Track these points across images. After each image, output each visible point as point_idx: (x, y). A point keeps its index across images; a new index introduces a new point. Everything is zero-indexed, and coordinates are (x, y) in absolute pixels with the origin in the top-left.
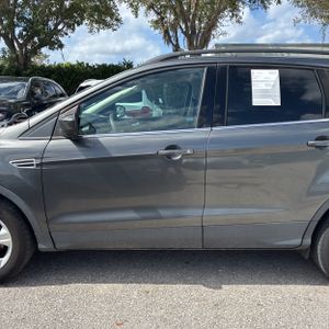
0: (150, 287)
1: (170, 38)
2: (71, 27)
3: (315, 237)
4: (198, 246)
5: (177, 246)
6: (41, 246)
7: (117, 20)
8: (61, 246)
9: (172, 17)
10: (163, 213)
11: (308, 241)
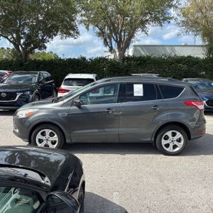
0: (102, 155)
1: (107, 43)
2: (51, 37)
3: (155, 138)
4: (117, 141)
5: (111, 141)
6: (67, 141)
7: (77, 33)
8: (74, 141)
9: (109, 32)
10: (106, 130)
11: (153, 139)
